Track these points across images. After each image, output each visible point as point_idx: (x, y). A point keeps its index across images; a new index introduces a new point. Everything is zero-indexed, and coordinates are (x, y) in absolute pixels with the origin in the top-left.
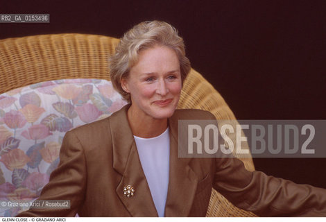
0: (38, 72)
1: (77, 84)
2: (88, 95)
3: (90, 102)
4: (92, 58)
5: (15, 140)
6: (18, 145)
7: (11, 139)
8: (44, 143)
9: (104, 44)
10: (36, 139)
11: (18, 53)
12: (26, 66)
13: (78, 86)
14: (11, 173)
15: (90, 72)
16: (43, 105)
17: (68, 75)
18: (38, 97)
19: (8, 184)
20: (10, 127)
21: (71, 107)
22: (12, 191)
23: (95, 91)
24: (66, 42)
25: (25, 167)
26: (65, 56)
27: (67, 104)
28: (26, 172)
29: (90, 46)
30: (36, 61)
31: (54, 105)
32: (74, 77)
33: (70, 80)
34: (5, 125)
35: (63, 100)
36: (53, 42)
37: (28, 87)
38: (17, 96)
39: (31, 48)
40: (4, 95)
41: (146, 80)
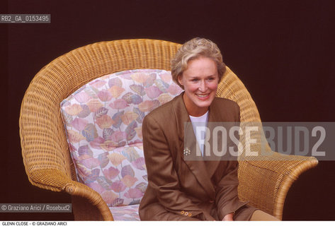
0: (121, 64)
1: (146, 73)
2: (154, 80)
3: (154, 85)
4: (157, 56)
5: (105, 109)
6: (107, 113)
7: (102, 109)
8: (123, 112)
9: (165, 47)
10: (118, 109)
11: (108, 51)
12: (113, 61)
13: (146, 74)
14: (102, 130)
15: (155, 65)
16: (123, 86)
17: (140, 67)
18: (120, 81)
19: (100, 138)
20: (102, 100)
21: (142, 88)
22: (103, 142)
23: (158, 77)
24: (139, 45)
25: (111, 127)
26: (139, 54)
27: (139, 86)
28: (112, 130)
29: (156, 48)
30: (120, 57)
31: (131, 86)
32: (144, 68)
33: (142, 70)
34: (99, 99)
35: (137, 83)
36: (131, 44)
37: (114, 74)
38: (107, 80)
39: (117, 49)
40: (98, 79)
41: (193, 80)
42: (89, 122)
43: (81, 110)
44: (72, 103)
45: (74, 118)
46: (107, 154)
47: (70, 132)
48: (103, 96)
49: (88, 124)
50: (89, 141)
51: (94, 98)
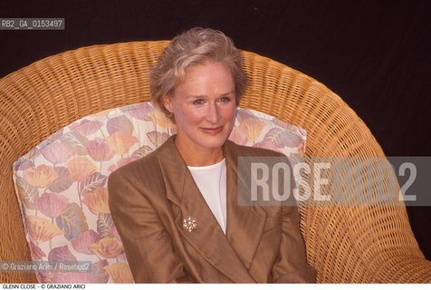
5: (100, 176)
6: (103, 182)
7: (96, 174)
11: (106, 64)
12: (115, 82)
14: (96, 218)
16: (136, 133)
18: (130, 123)
19: (92, 232)
20: (95, 159)
22: (96, 241)
27: (164, 134)
30: (128, 75)
31: (149, 134)
34: (88, 157)
35: (160, 129)
36: (151, 51)
37: (118, 109)
38: (104, 120)
39: (123, 59)
40: (88, 118)
41: (195, 102)
42: (71, 202)
43: (54, 177)
44: (37, 164)
45: (41, 191)
46: (105, 263)
47: (33, 220)
48: (97, 150)
49: (69, 205)
50: (69, 237)
51: (80, 153)
